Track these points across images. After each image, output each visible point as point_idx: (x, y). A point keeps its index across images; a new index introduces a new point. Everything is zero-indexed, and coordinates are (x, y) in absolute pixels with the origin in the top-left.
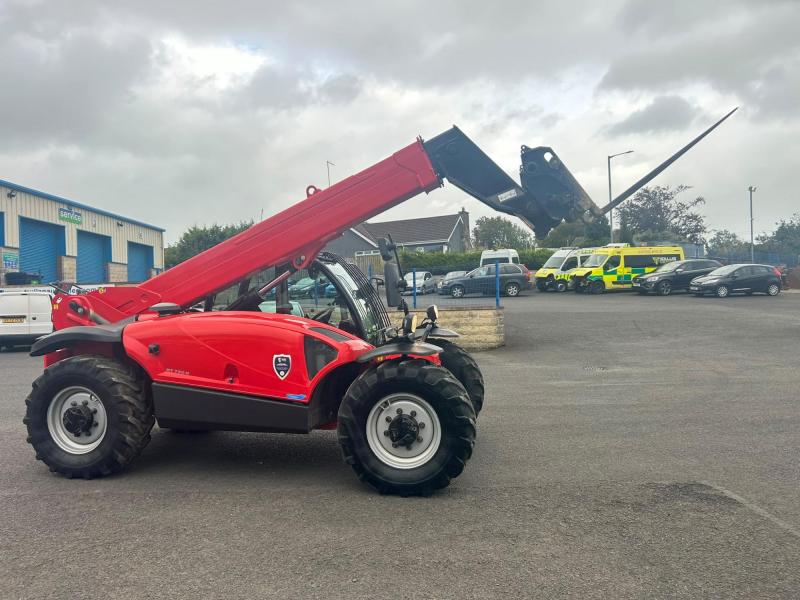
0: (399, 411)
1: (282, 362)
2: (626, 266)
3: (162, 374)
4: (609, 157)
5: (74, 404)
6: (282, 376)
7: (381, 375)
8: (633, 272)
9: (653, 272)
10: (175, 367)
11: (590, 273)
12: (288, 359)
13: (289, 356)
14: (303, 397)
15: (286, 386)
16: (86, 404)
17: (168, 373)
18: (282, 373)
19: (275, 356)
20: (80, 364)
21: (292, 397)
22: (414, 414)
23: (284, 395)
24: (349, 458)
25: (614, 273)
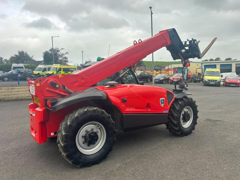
0: (185, 112)
1: (163, 101)
2: (63, 71)
3: (126, 110)
4: (52, 37)
5: (87, 132)
6: (162, 105)
7: (184, 101)
8: (65, 73)
9: (71, 73)
10: (130, 106)
11: (54, 73)
12: (164, 99)
13: (164, 98)
14: (167, 112)
15: (164, 108)
16: (92, 130)
17: (128, 109)
18: (162, 104)
19: (161, 99)
20: (94, 111)
21: (165, 112)
22: (187, 112)
23: (162, 112)
24: (178, 128)
25: (60, 73)
